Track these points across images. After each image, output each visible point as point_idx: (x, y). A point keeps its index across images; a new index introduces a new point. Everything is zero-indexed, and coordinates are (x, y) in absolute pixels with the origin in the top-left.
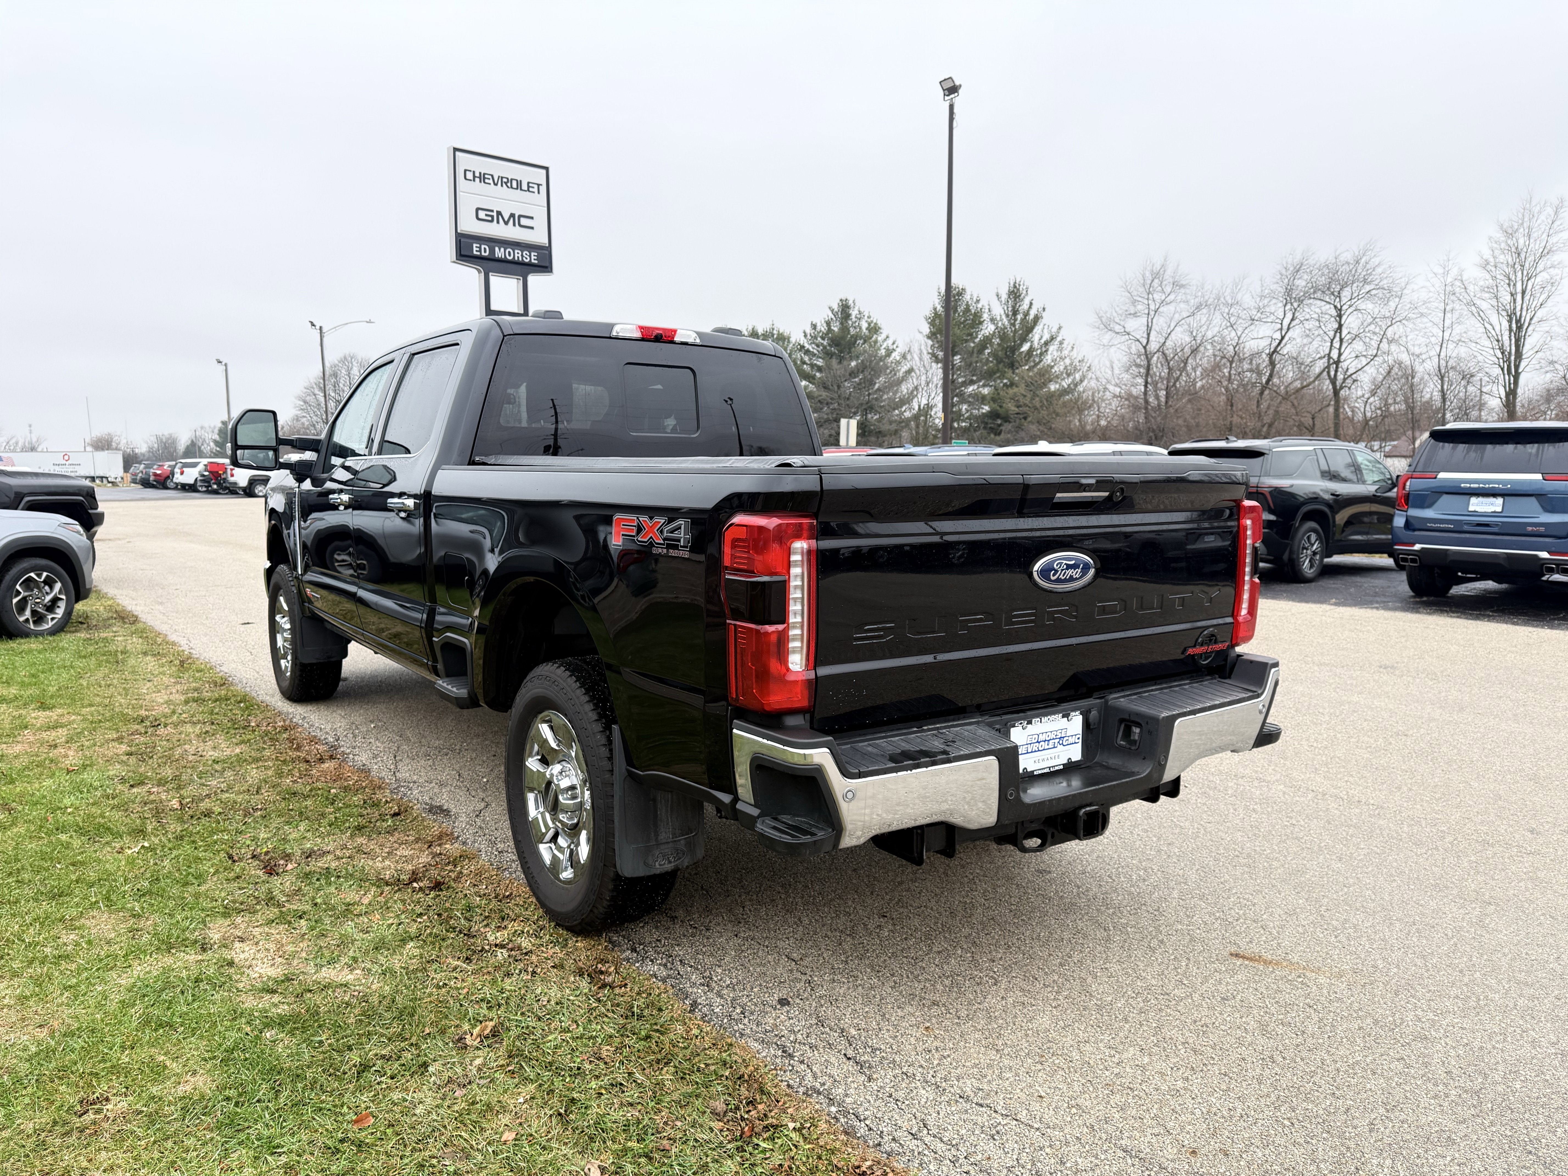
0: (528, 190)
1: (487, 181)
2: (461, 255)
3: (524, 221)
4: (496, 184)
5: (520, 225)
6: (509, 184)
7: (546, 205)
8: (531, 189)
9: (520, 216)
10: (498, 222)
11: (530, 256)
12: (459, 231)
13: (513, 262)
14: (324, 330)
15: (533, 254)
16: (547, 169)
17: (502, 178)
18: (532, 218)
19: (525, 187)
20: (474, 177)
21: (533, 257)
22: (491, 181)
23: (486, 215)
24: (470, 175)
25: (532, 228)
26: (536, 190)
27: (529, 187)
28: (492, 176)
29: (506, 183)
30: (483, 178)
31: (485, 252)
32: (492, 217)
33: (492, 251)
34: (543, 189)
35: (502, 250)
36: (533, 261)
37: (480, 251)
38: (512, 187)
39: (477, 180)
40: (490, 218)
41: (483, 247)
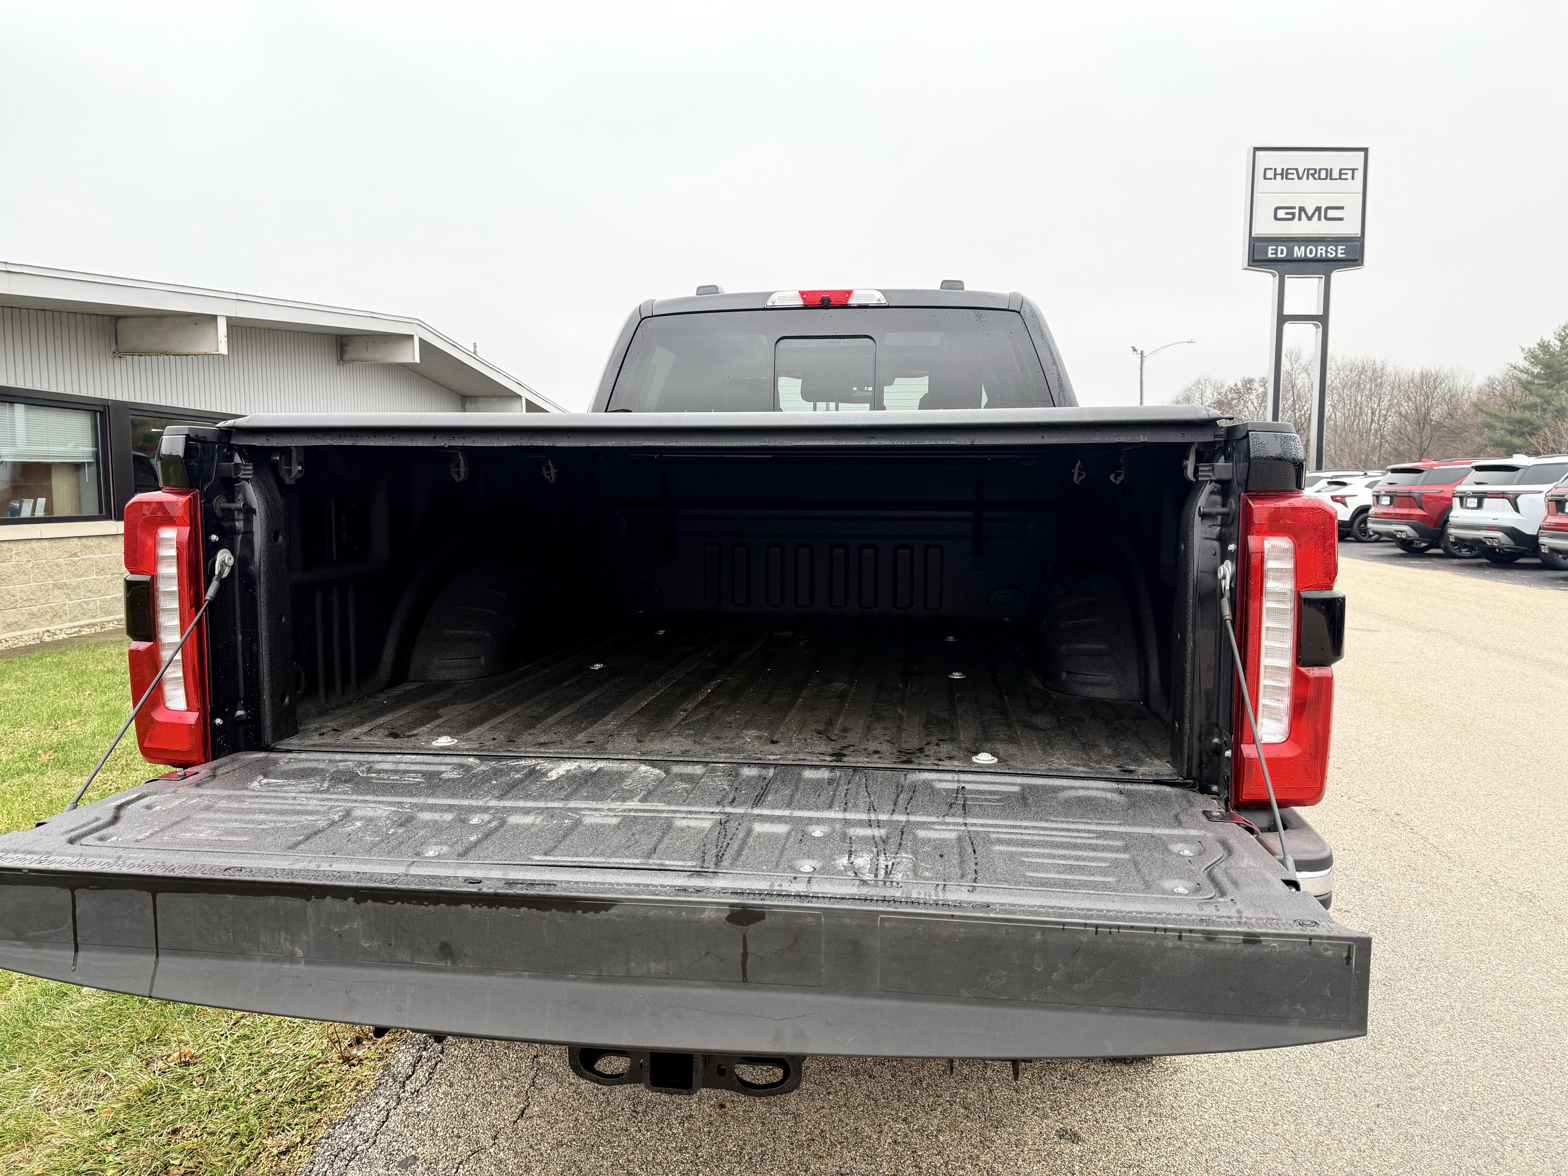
0: (1340, 178)
1: (1290, 176)
2: (1254, 261)
3: (1331, 214)
4: (1300, 178)
5: (1327, 219)
6: (1316, 176)
7: (1361, 191)
8: (1343, 176)
9: (1327, 208)
10: (1300, 219)
11: (1336, 251)
12: (1253, 235)
13: (1315, 260)
14: (1145, 354)
15: (1340, 248)
16: (1365, 150)
17: (1309, 170)
18: (1342, 208)
19: (1336, 175)
20: (1275, 174)
21: (1340, 251)
22: (1295, 176)
23: (1287, 214)
24: (1270, 174)
25: (1341, 219)
26: (1349, 176)
27: (1341, 174)
28: (1297, 170)
29: (1313, 175)
30: (1285, 174)
31: (1282, 253)
32: (1293, 214)
33: (1290, 251)
34: (1359, 174)
35: (1303, 248)
36: (1339, 255)
37: (1276, 253)
38: (1319, 178)
39: (1279, 177)
40: (1290, 216)
41: (1280, 248)
